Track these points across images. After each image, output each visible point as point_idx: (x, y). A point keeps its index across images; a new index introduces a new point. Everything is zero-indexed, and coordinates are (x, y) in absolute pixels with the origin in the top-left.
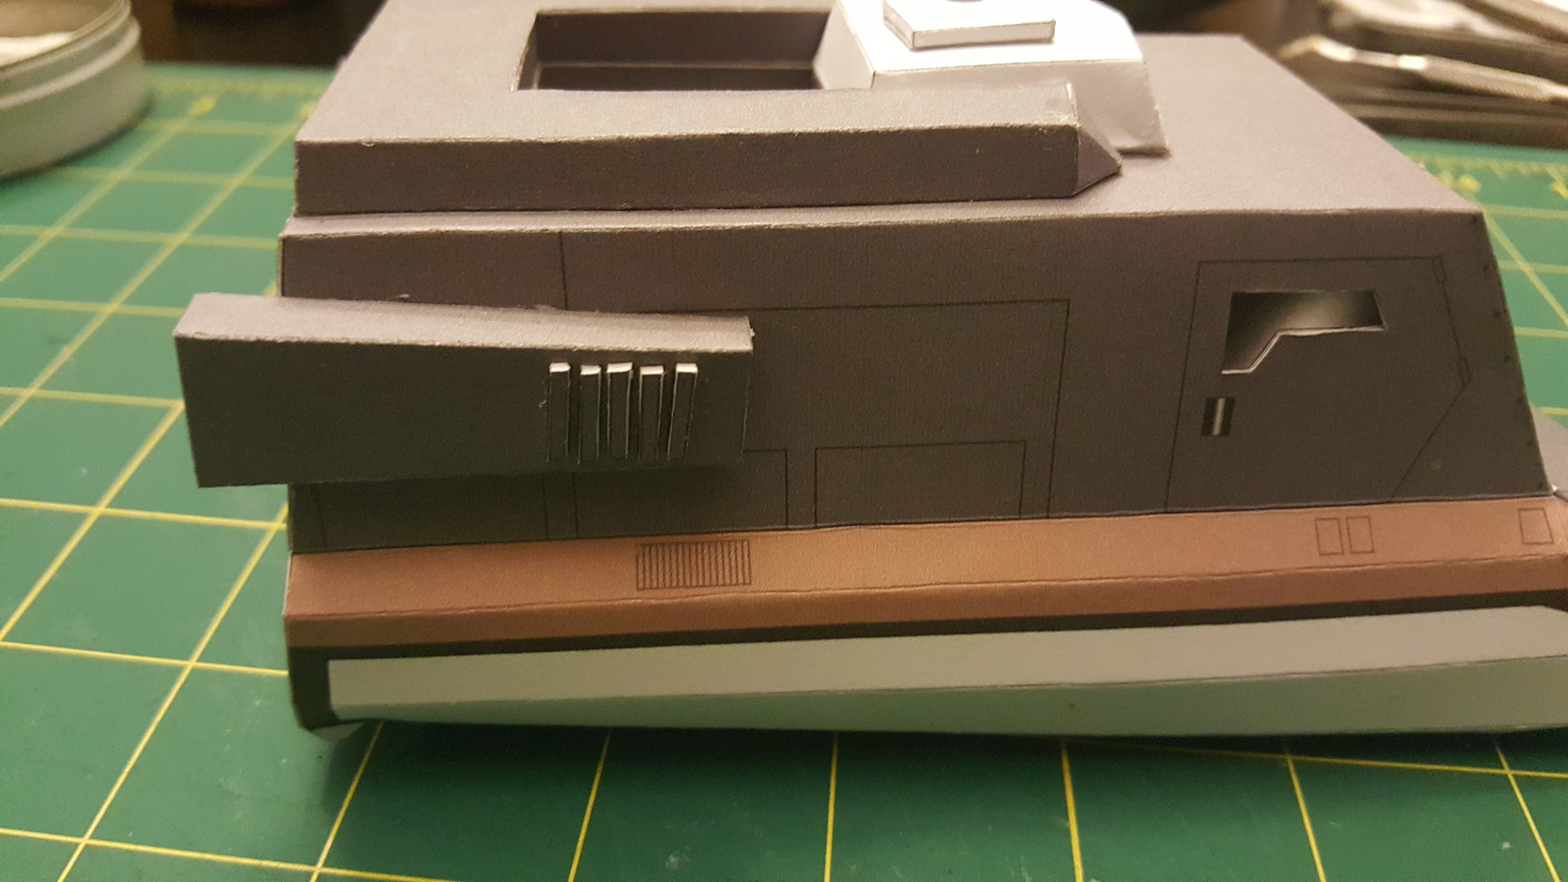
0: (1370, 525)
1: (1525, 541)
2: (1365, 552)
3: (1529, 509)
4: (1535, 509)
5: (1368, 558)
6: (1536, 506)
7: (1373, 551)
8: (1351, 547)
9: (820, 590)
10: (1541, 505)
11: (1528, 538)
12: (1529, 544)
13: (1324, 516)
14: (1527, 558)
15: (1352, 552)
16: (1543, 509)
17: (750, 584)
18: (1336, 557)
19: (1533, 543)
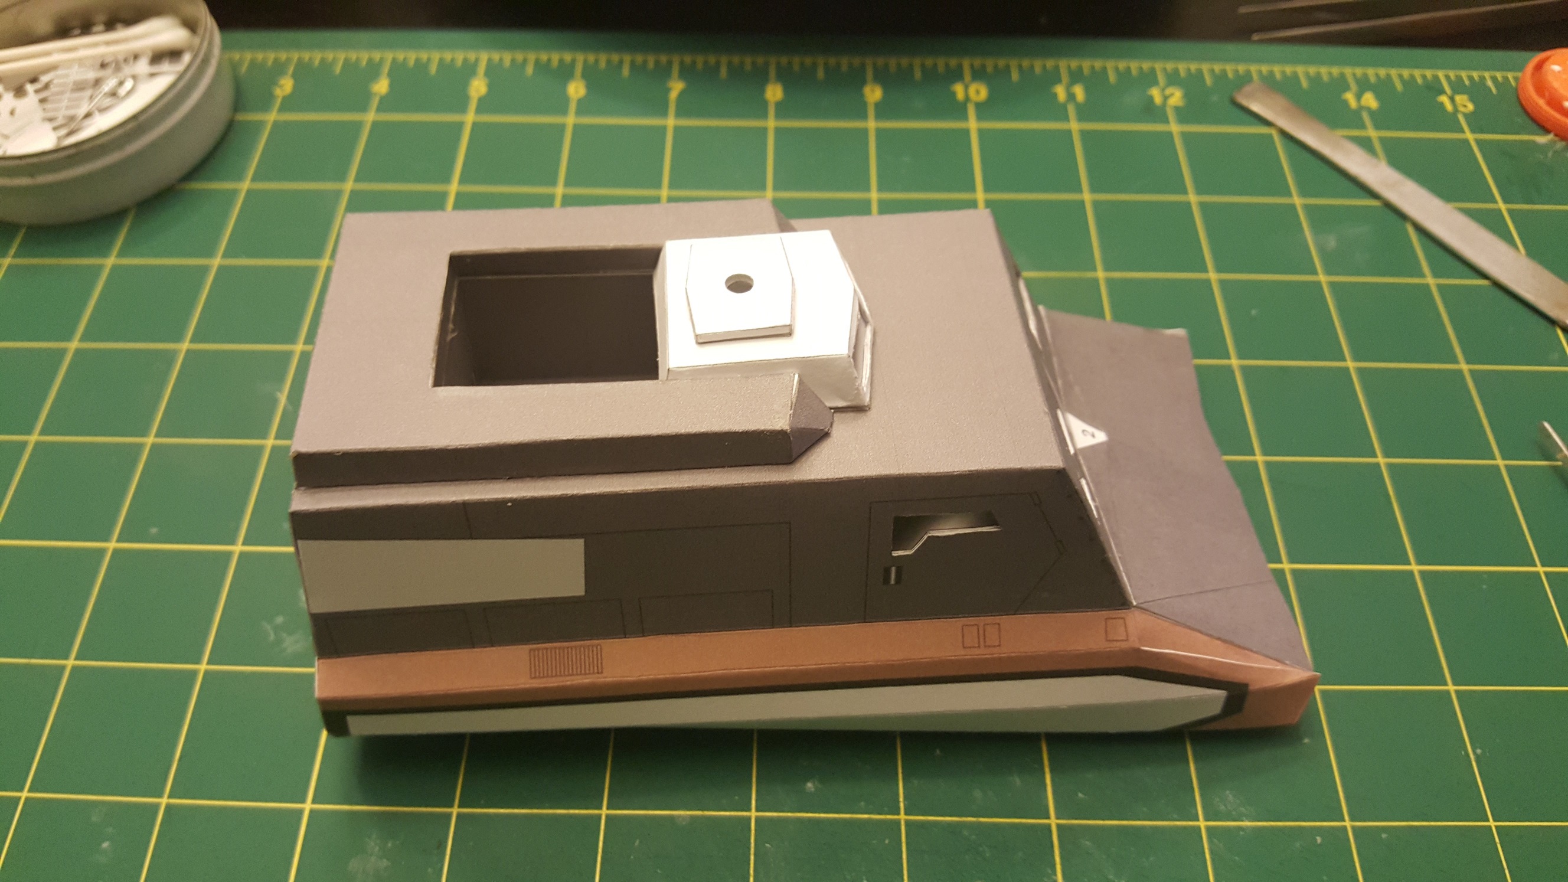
0: (999, 630)
1: (1108, 639)
2: (994, 646)
3: (1115, 618)
4: (1119, 618)
5: (996, 650)
6: (1119, 616)
7: (999, 646)
8: (985, 642)
9: (646, 676)
10: (1123, 615)
11: (1111, 637)
12: (1109, 641)
13: (968, 623)
14: (1108, 649)
15: (985, 646)
16: (1124, 619)
17: (602, 672)
18: (976, 649)
19: (1114, 641)
